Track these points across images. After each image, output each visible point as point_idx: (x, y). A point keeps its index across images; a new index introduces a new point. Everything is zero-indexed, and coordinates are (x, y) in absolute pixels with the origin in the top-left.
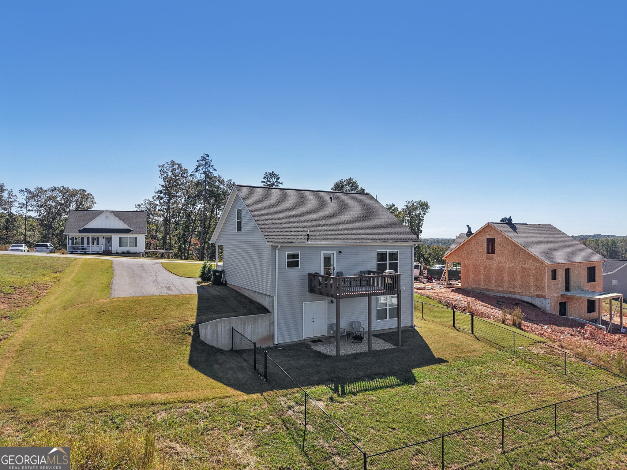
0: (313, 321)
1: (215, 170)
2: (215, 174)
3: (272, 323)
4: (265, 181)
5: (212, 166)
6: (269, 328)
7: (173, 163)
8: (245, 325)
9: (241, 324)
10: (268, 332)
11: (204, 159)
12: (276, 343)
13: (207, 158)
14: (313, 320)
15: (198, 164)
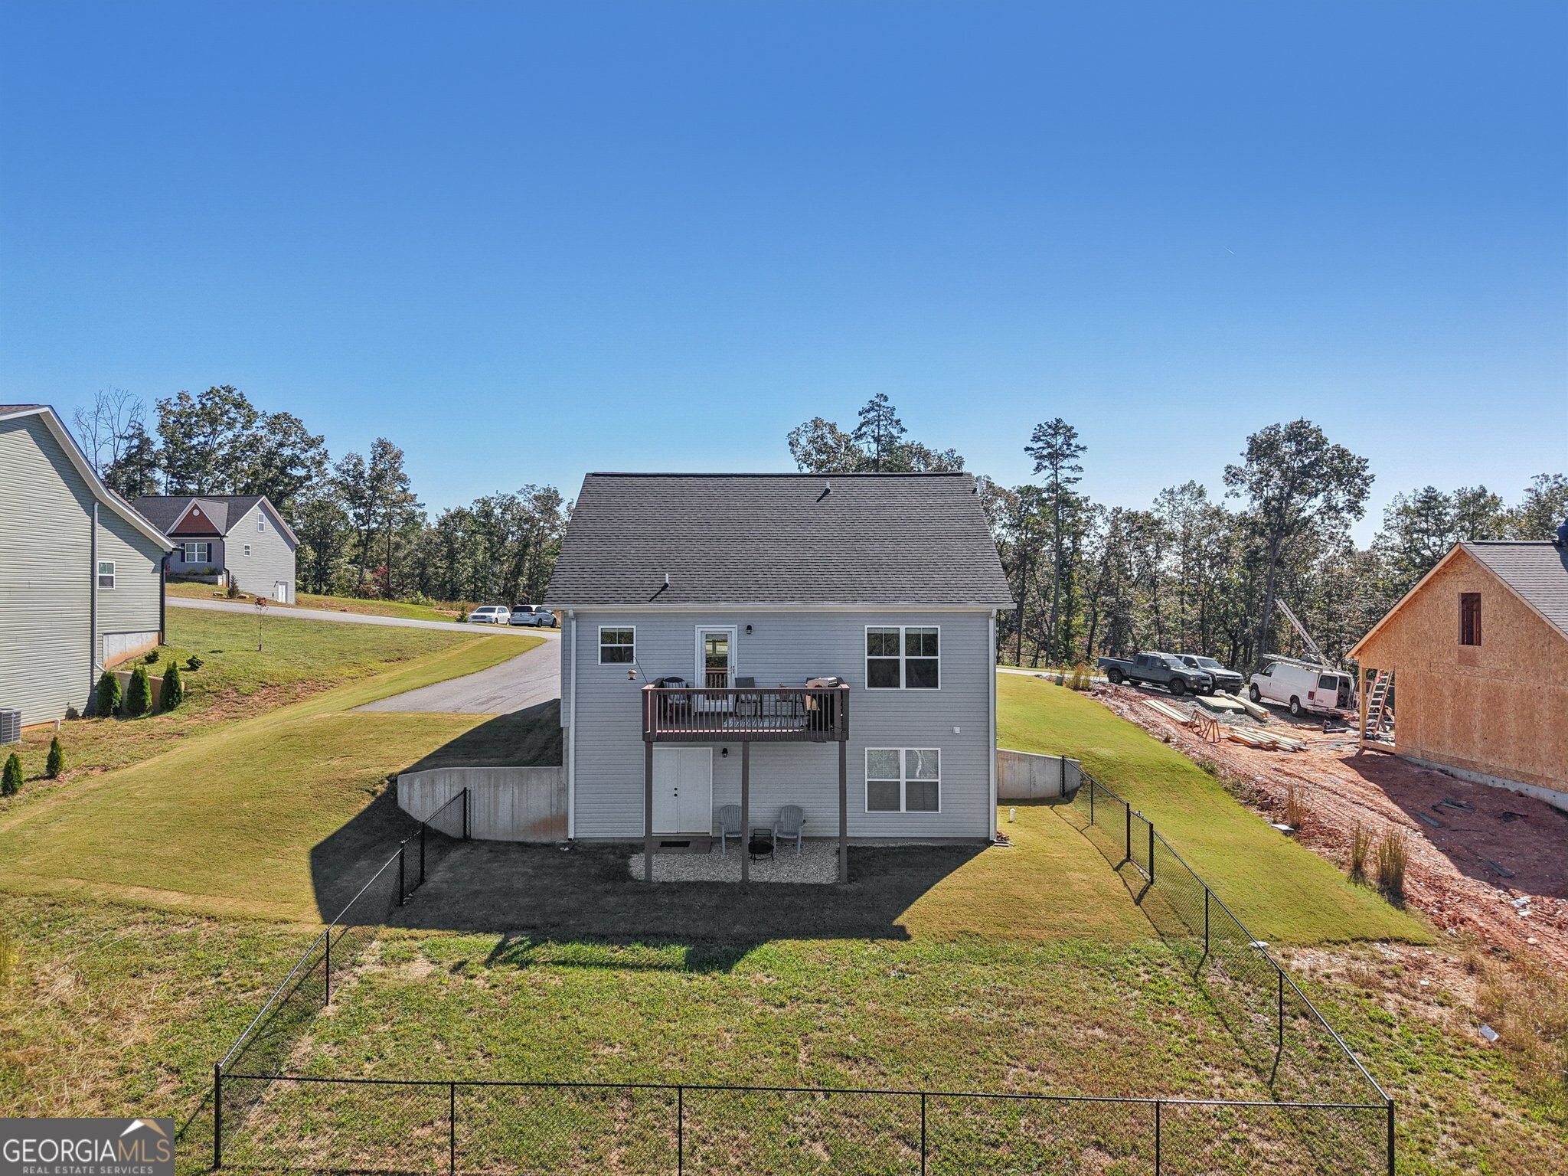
0: (676, 795)
1: (903, 430)
2: (904, 439)
3: (564, 790)
4: (1036, 446)
5: (898, 422)
6: (554, 801)
7: (817, 424)
8: (497, 786)
9: (489, 784)
10: (554, 810)
11: (874, 406)
12: (571, 836)
13: (883, 404)
14: (676, 792)
15: (861, 419)
